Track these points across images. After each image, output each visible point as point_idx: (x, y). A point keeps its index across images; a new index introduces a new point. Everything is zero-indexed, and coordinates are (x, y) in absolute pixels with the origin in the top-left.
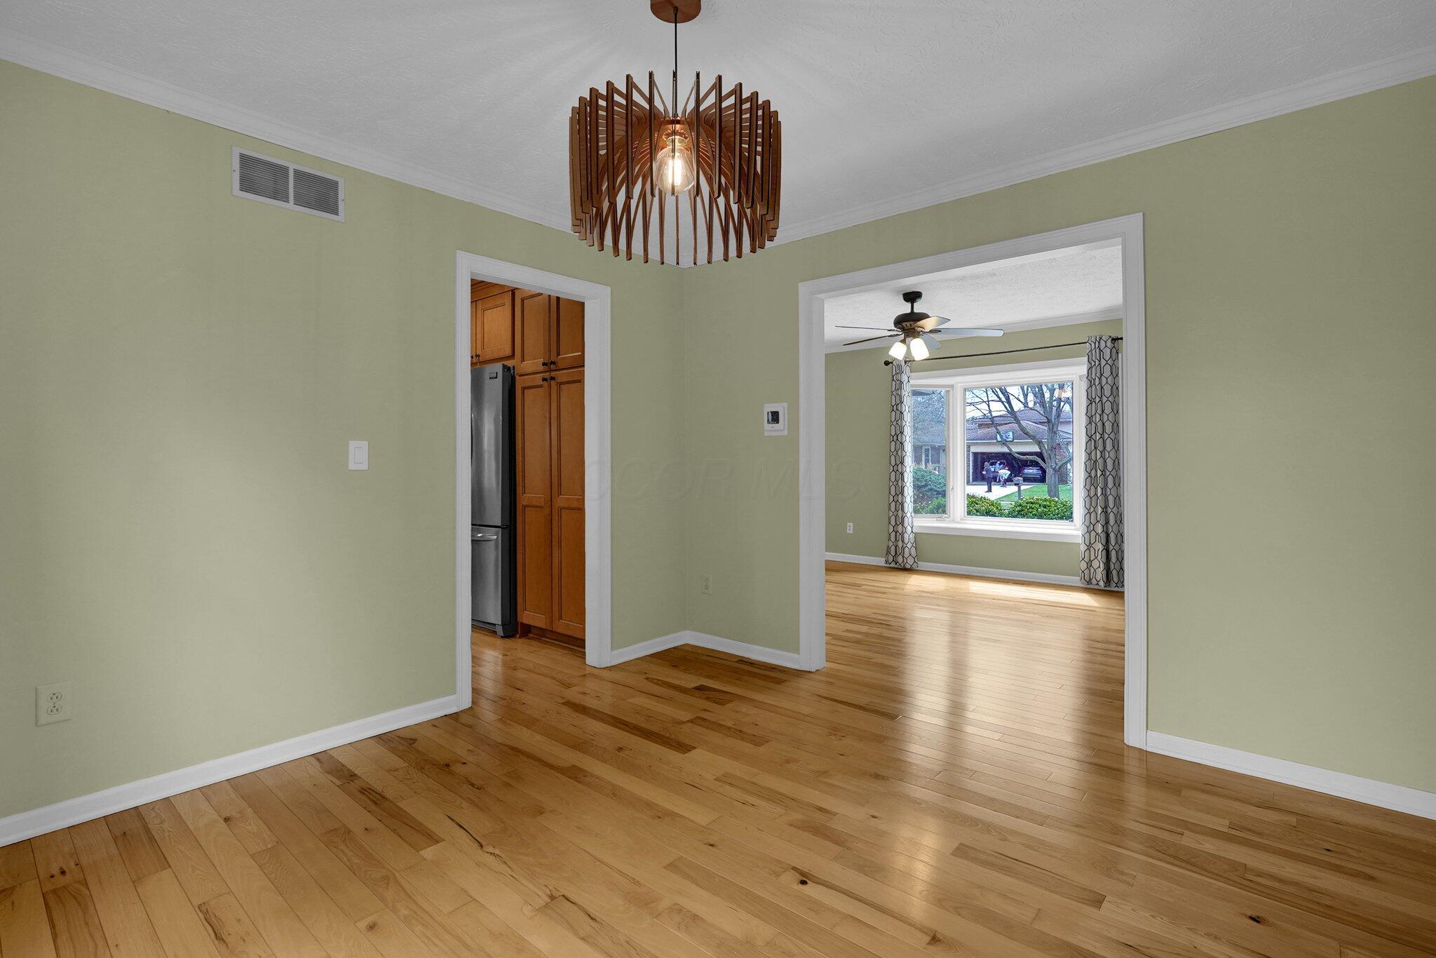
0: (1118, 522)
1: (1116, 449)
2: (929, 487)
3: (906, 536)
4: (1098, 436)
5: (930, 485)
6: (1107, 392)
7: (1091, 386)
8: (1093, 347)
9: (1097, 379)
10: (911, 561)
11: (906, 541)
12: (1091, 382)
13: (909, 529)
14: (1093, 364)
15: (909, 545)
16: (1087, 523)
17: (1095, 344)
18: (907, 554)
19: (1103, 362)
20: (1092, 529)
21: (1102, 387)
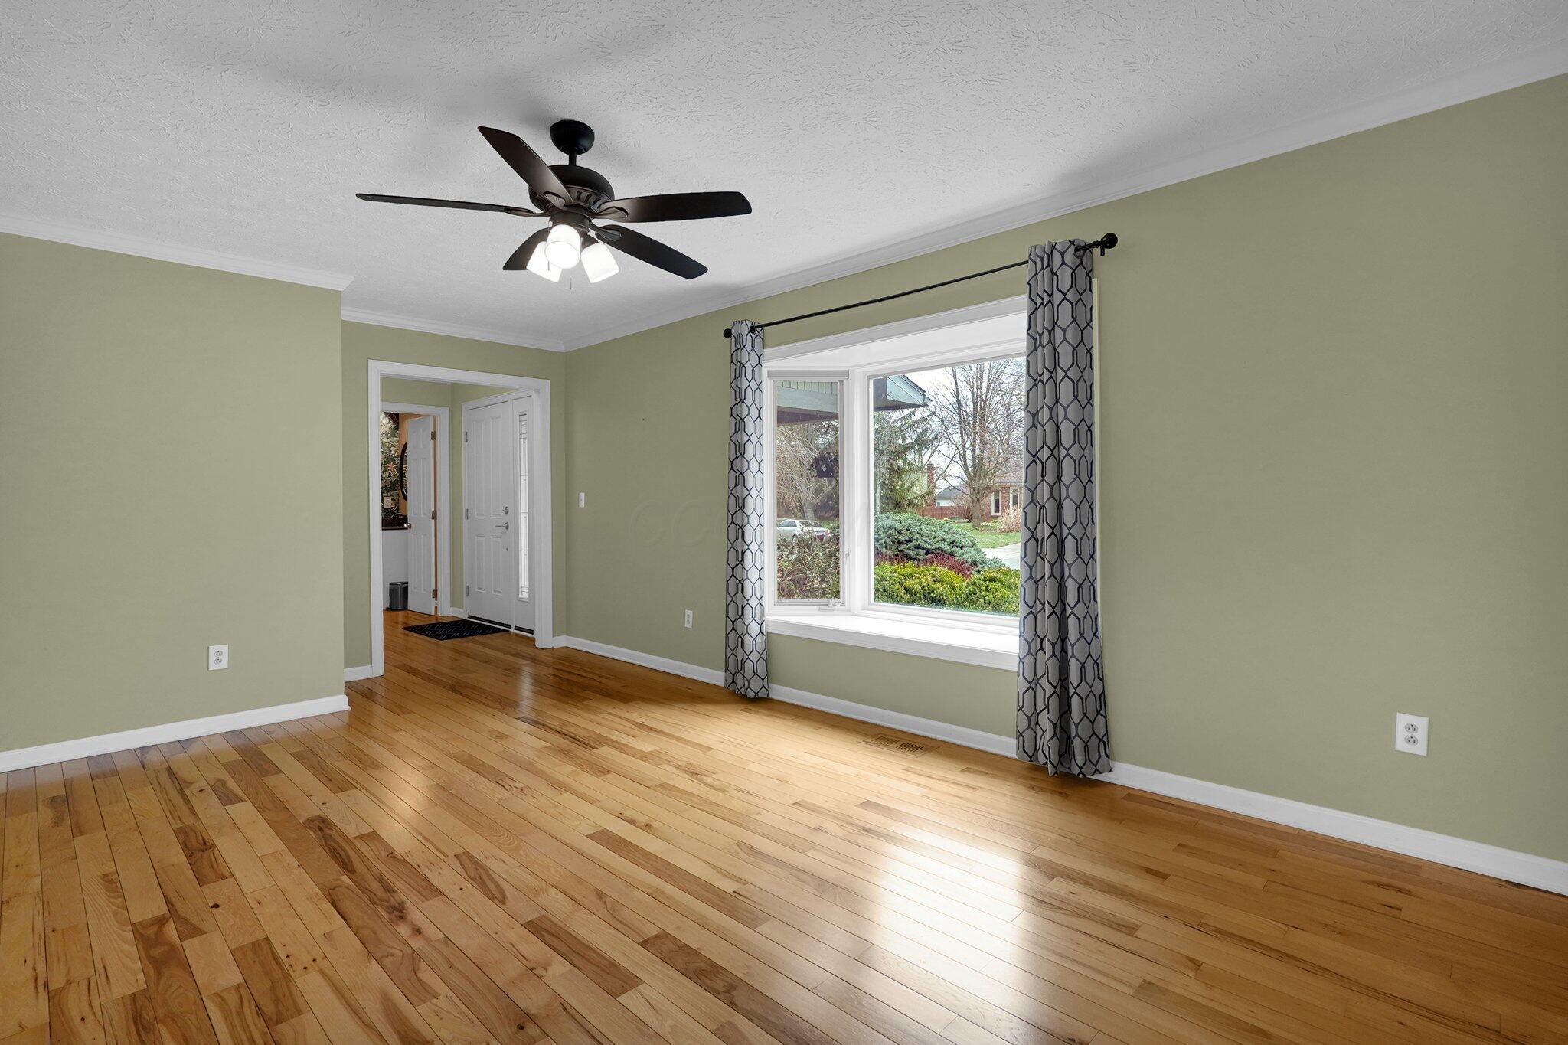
0: (1089, 635)
1: (1085, 479)
2: (914, 543)
3: (748, 640)
4: (1046, 452)
5: (917, 540)
6: (1065, 360)
7: (1035, 349)
8: (1039, 267)
9: (1046, 333)
10: (756, 685)
11: (748, 649)
12: (1035, 340)
13: (754, 628)
14: (1039, 302)
15: (754, 657)
16: (1029, 636)
17: (1042, 259)
18: (749, 673)
19: (1058, 297)
20: (1039, 647)
21: (1055, 350)
